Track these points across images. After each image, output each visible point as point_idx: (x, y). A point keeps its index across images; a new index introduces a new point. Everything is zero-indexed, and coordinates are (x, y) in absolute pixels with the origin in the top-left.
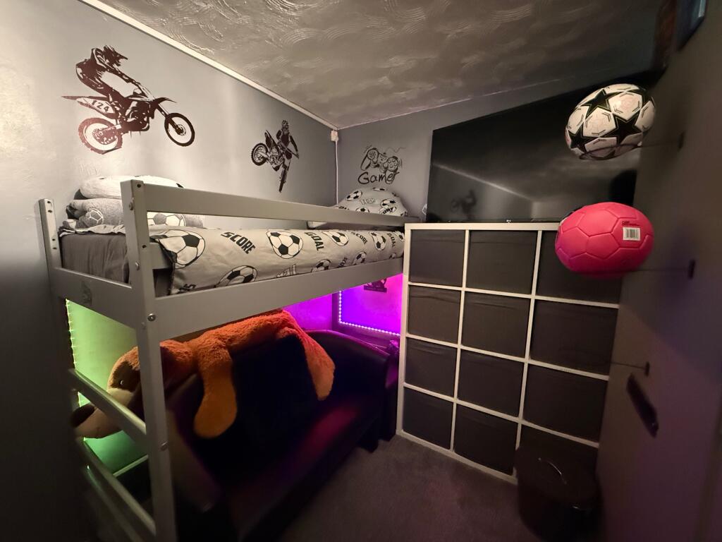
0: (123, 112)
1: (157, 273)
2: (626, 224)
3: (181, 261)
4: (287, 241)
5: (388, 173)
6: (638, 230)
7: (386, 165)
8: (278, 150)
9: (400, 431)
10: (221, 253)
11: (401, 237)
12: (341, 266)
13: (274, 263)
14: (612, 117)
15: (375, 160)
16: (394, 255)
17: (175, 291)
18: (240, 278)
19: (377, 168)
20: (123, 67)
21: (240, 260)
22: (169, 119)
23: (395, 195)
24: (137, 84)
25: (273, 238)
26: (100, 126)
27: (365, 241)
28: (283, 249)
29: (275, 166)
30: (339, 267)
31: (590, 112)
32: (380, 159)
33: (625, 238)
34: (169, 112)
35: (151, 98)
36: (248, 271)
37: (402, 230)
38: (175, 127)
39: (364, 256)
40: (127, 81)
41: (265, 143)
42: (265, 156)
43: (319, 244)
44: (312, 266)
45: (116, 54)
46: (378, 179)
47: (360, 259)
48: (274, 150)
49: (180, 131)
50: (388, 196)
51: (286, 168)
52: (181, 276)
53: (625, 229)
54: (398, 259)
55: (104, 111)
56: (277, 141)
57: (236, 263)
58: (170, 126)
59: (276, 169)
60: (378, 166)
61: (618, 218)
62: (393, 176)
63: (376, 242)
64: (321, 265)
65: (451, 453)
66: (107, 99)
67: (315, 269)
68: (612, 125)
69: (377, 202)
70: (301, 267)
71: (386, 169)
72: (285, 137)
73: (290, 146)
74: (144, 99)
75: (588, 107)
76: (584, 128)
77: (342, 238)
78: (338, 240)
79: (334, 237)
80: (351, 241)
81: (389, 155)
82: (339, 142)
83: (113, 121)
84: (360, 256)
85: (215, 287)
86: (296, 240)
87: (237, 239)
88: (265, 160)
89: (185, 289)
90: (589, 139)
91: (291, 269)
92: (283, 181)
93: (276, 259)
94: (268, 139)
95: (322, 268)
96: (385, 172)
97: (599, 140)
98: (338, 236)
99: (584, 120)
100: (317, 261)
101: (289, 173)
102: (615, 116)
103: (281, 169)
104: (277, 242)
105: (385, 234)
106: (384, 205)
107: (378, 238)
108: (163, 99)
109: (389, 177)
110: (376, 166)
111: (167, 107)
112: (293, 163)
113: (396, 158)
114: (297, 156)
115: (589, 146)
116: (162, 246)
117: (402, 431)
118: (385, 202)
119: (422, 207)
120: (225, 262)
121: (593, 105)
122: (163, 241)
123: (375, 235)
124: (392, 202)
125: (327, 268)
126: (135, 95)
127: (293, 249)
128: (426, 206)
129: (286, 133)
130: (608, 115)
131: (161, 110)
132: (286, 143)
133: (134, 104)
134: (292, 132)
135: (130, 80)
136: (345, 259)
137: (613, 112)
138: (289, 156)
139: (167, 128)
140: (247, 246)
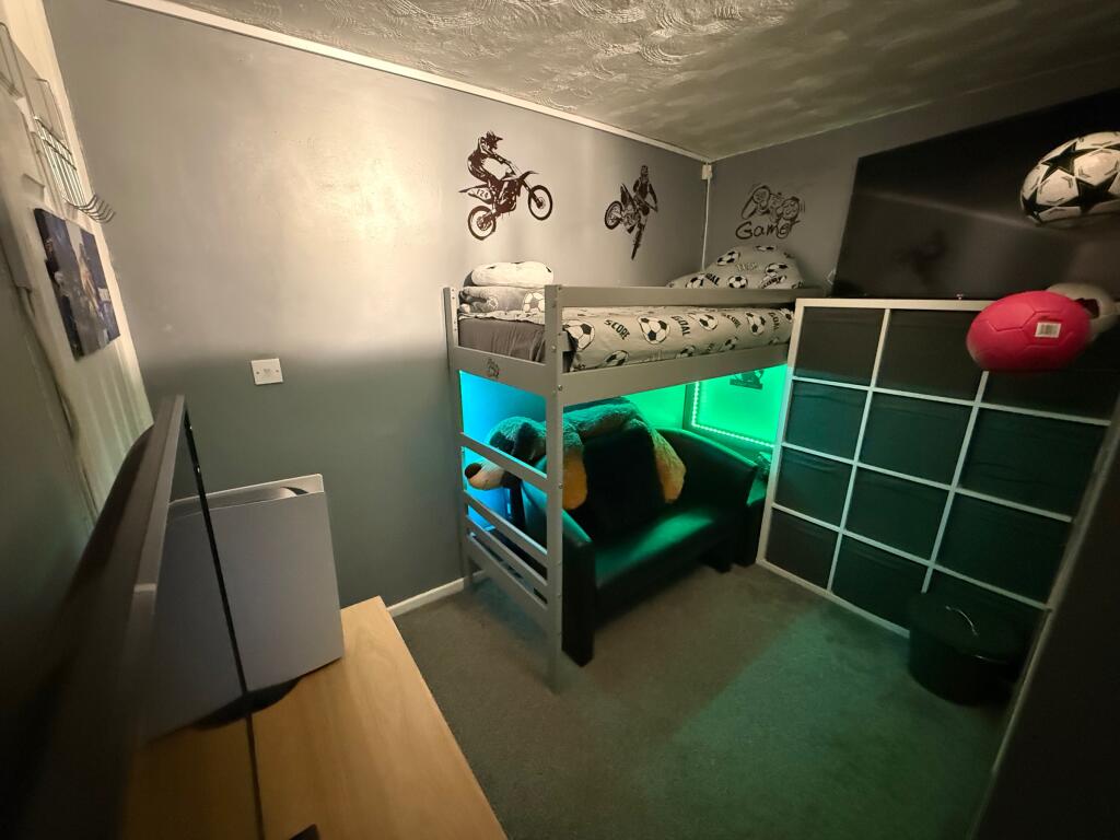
0: (497, 195)
1: (565, 354)
2: (1044, 319)
3: (581, 346)
4: (656, 327)
5: (782, 222)
6: (1057, 327)
7: (779, 211)
8: (634, 205)
9: (761, 559)
10: (606, 340)
11: (788, 317)
12: (707, 352)
13: (643, 349)
14: (1075, 182)
15: (763, 204)
16: (775, 341)
17: (572, 369)
18: (615, 362)
19: (766, 216)
20: (500, 150)
21: (617, 345)
22: (532, 195)
23: (788, 256)
24: (508, 163)
25: (643, 324)
26: (481, 213)
27: (737, 323)
28: (652, 335)
29: (628, 227)
30: (703, 354)
31: (1048, 173)
32: (771, 201)
33: (1037, 334)
34: (532, 186)
35: (518, 175)
36: (621, 356)
37: (792, 307)
38: (536, 200)
39: (734, 342)
40: (501, 163)
41: (620, 200)
42: (619, 216)
43: (685, 329)
44: (676, 352)
45: (494, 137)
46: (765, 230)
47: (730, 346)
48: (630, 207)
49: (540, 205)
50: (777, 259)
51: (641, 227)
52: (578, 358)
53: (1039, 325)
54: (782, 347)
55: (484, 198)
56: (633, 194)
57: (614, 348)
58: (532, 201)
59: (630, 231)
60: (768, 212)
61: (1036, 312)
62: (789, 228)
63: (752, 324)
64: (685, 351)
65: (828, 593)
66: (486, 186)
67: (679, 355)
68: (1074, 192)
69: (761, 268)
70: (667, 352)
71: (780, 216)
72: (643, 187)
73: (649, 199)
74: (514, 177)
75: (1047, 167)
76: (1039, 195)
77: (710, 322)
78: (705, 323)
79: (701, 320)
80: (720, 322)
81: (787, 196)
82: (712, 180)
83: (490, 206)
84: (729, 342)
85: (596, 368)
86: (664, 326)
87: (616, 326)
88: (619, 221)
89: (578, 368)
90: (1043, 208)
91: (656, 354)
92: (637, 245)
93: (646, 345)
94: (624, 194)
95: (686, 355)
96: (777, 221)
97: (1056, 210)
98: (706, 319)
99: (1039, 184)
100: (682, 347)
101: (644, 233)
102: (1078, 181)
103: (636, 229)
104: (647, 328)
105: (765, 313)
106: (770, 271)
107: (756, 320)
108: (528, 173)
109: (782, 228)
110: (764, 213)
111: (531, 181)
112: (650, 221)
113: (797, 200)
114: (656, 209)
115: (1044, 215)
116: (569, 334)
117: (764, 560)
118: (771, 268)
119: (829, 274)
120: (607, 347)
121: (1055, 164)
122: (569, 330)
123: (752, 316)
124: (782, 267)
125: (690, 355)
126: (507, 175)
127: (661, 334)
128: (834, 272)
129: (644, 181)
130: (1070, 180)
131: (526, 186)
132: (644, 196)
133: (506, 185)
134: (653, 181)
135: (504, 161)
136: (712, 345)
137: (1077, 175)
138: (646, 212)
139: (529, 203)
140: (624, 332)
